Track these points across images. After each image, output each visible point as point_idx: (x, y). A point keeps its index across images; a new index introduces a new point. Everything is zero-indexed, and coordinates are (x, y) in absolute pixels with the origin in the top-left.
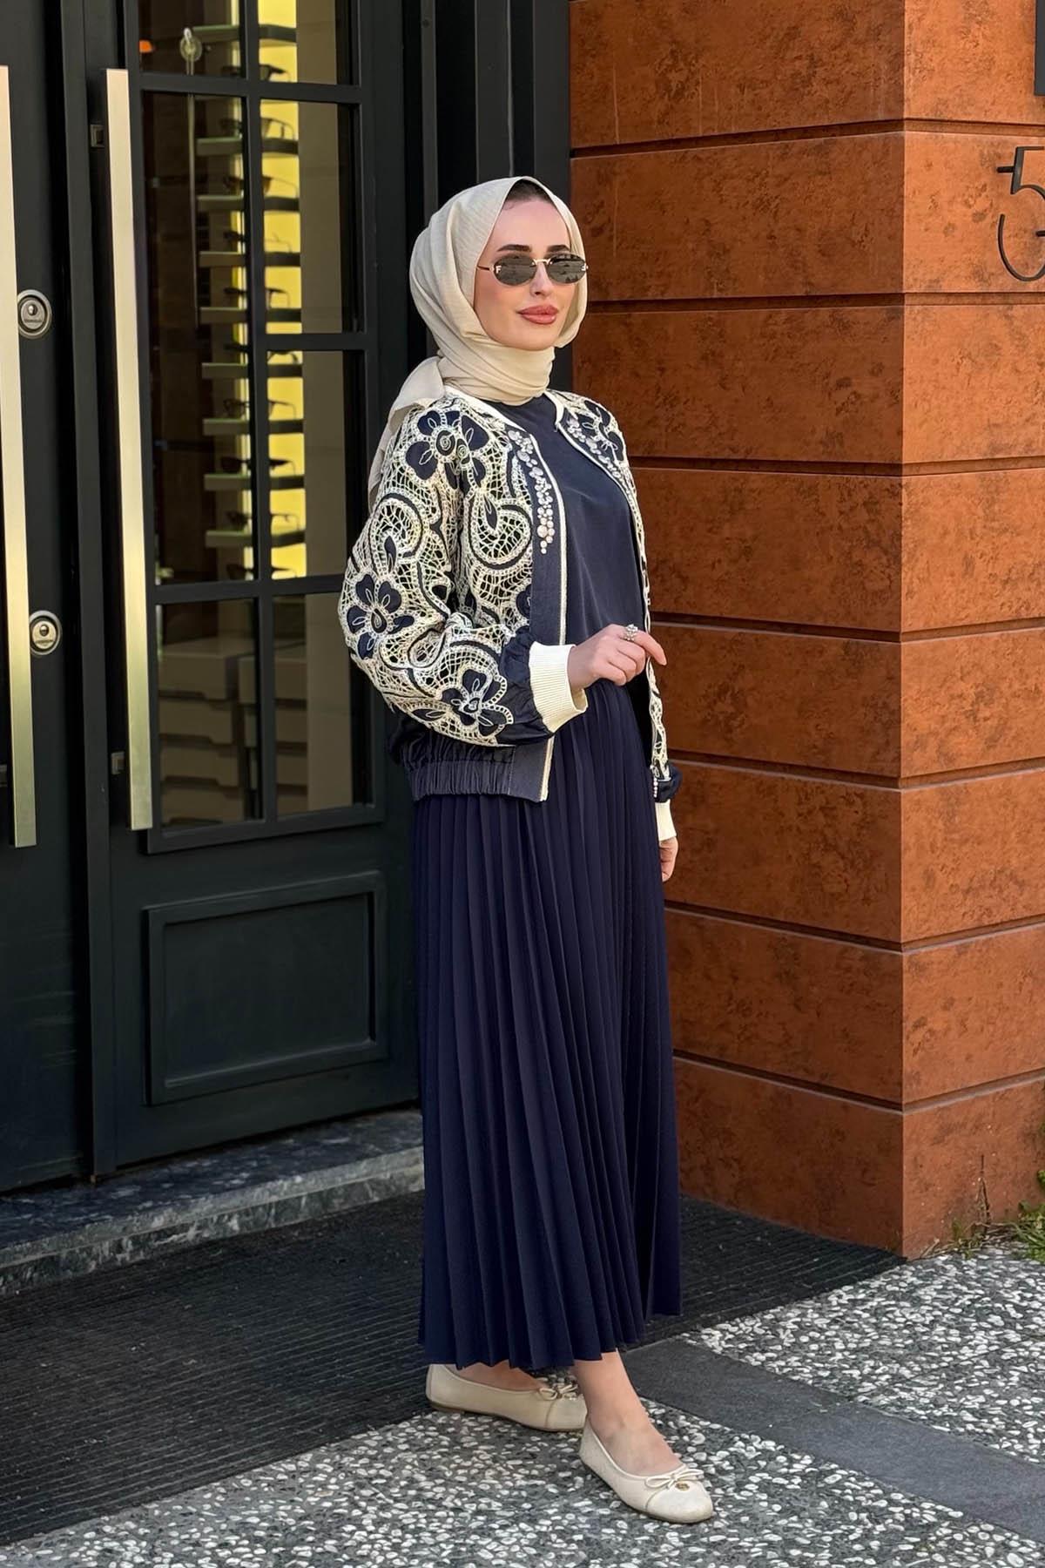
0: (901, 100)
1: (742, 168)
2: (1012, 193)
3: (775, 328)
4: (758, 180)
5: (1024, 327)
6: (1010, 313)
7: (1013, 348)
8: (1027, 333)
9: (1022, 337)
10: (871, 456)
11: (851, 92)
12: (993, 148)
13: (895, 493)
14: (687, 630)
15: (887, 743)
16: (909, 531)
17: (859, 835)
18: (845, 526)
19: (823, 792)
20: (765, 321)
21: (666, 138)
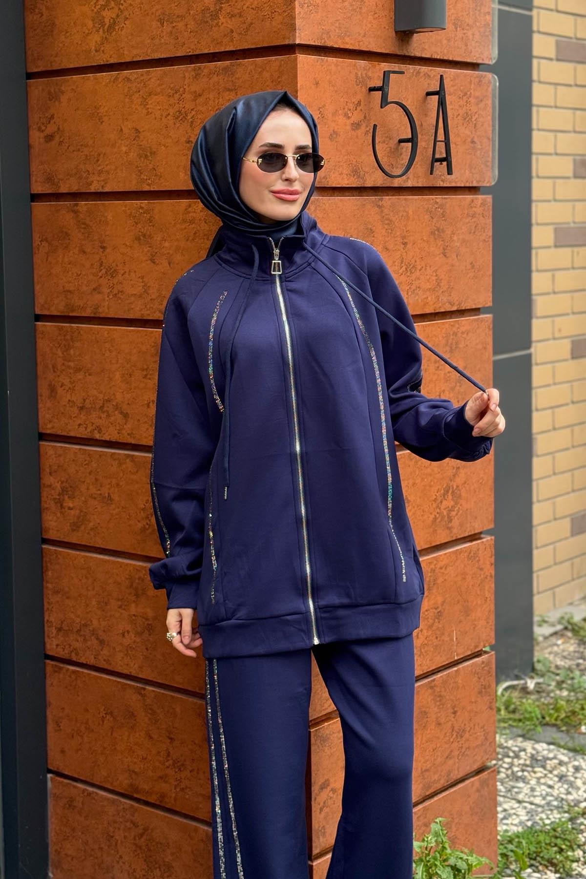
0: (293, 29)
1: (163, 86)
2: (381, 107)
3: (194, 215)
5: (391, 214)
6: (380, 203)
7: (384, 231)
8: (394, 219)
9: (391, 221)
12: (365, 72)
14: (129, 455)
20: (186, 209)
21: (102, 63)
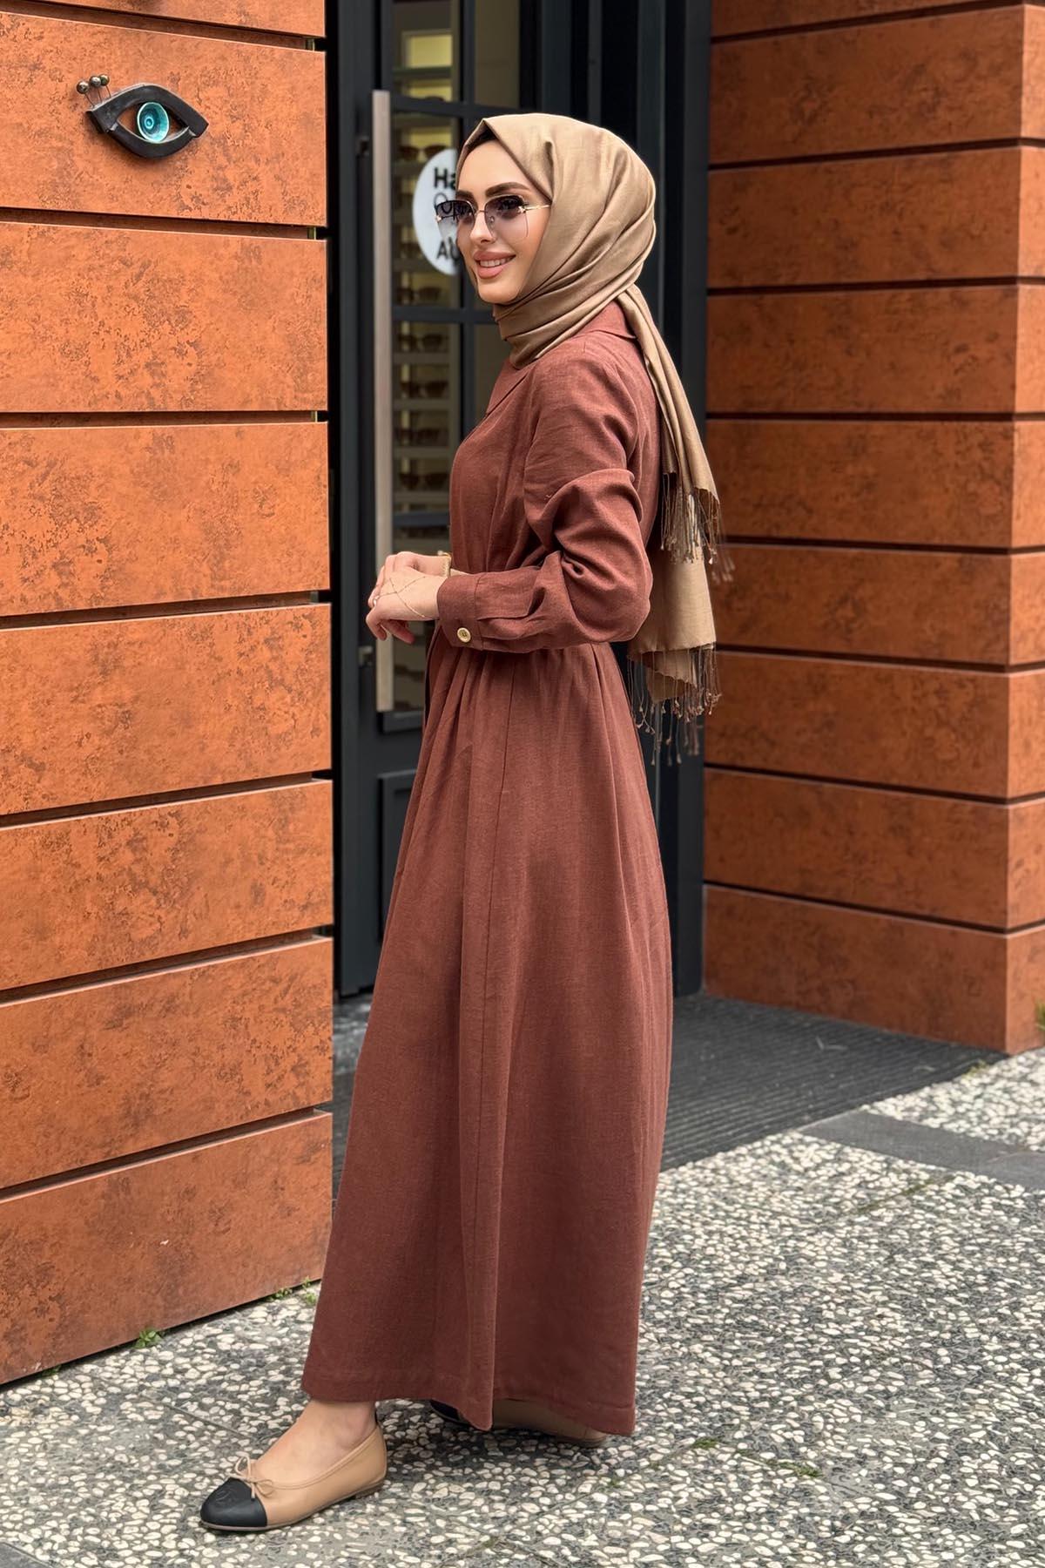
0: (1018, 122)
1: (870, 178)
3: (899, 305)
4: (884, 187)
10: (986, 406)
11: (973, 117)
13: (1008, 436)
15: (998, 638)
16: (1019, 466)
17: (969, 711)
18: (961, 463)
19: (937, 679)
20: (889, 300)
